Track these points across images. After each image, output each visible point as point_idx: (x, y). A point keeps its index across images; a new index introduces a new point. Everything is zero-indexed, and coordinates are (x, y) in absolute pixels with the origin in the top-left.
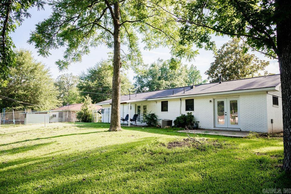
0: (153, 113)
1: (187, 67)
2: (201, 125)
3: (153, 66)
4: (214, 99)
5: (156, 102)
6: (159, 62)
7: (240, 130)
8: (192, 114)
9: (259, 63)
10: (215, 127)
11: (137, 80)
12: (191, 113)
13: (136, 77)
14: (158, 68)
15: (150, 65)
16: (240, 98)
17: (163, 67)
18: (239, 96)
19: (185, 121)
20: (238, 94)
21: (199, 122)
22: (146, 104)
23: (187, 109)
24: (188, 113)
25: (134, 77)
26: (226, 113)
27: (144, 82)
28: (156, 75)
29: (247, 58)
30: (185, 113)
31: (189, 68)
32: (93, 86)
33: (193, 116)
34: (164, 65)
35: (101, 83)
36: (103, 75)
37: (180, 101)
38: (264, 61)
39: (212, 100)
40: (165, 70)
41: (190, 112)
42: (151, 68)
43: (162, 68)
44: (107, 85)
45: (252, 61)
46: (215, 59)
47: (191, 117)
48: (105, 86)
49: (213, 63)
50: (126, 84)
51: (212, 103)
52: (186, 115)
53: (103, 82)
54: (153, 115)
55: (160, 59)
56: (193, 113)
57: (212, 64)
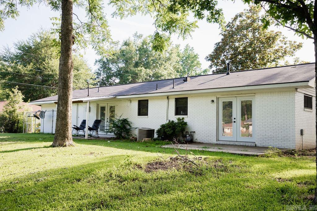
0: (125, 118)
1: (180, 49)
2: (198, 137)
3: (126, 44)
4: (218, 99)
5: (131, 101)
6: (136, 39)
7: (255, 145)
8: (185, 121)
9: (287, 45)
10: (218, 140)
11: (101, 66)
12: (183, 118)
13: (99, 61)
14: (134, 48)
15: (121, 43)
16: (256, 97)
17: (143, 46)
18: (254, 94)
19: (174, 131)
20: (253, 92)
21: (194, 132)
22: (114, 104)
23: (177, 113)
24: (179, 119)
25: (96, 62)
26: (235, 119)
27: (113, 69)
28: (131, 58)
29: (270, 37)
30: (174, 118)
31: (183, 50)
32: (26, 72)
33: (186, 124)
34: (144, 43)
35: (39, 69)
36: (43, 56)
37: (166, 100)
38: (295, 42)
39: (215, 100)
40: (145, 52)
41: (181, 117)
42: (124, 48)
43: (140, 48)
44: (51, 73)
45: (278, 42)
46: (222, 37)
47: (183, 125)
48: (47, 73)
49: (219, 43)
50: (82, 71)
51: (215, 104)
52: (176, 121)
53: (44, 67)
54: (125, 122)
55: (138, 34)
56: (187, 119)
57: (217, 45)
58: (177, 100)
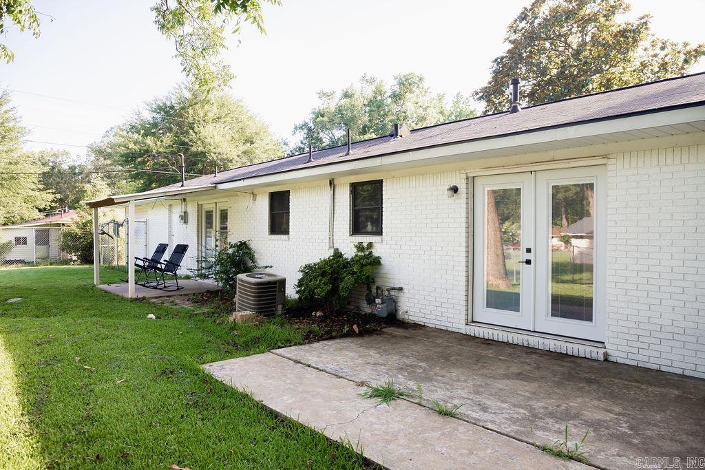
0: (243, 240)
2: (412, 307)
3: (346, 95)
4: (471, 181)
5: (254, 195)
6: (364, 85)
7: (606, 354)
8: (376, 252)
9: (666, 51)
10: (471, 322)
11: (305, 136)
12: (370, 245)
13: (301, 128)
14: (359, 102)
15: (339, 94)
16: (609, 168)
17: (375, 97)
18: (605, 157)
20: (601, 149)
21: (401, 289)
22: (226, 204)
23: (357, 229)
24: (360, 247)
25: (296, 128)
26: (529, 251)
27: (324, 140)
28: (353, 119)
29: (625, 31)
30: (348, 247)
32: (161, 150)
33: (376, 262)
34: (378, 91)
35: (184, 143)
36: (191, 120)
37: (328, 192)
38: (686, 45)
39: (462, 187)
40: (379, 107)
41: (365, 240)
42: (345, 102)
43: (371, 101)
44: (200, 149)
45: (644, 43)
46: (510, 46)
47: (369, 263)
48: (194, 149)
49: (502, 58)
50: (258, 143)
51: (461, 200)
52: (349, 252)
53: (191, 141)
55: (368, 77)
56: (381, 247)
57: (498, 64)
58: (355, 188)
